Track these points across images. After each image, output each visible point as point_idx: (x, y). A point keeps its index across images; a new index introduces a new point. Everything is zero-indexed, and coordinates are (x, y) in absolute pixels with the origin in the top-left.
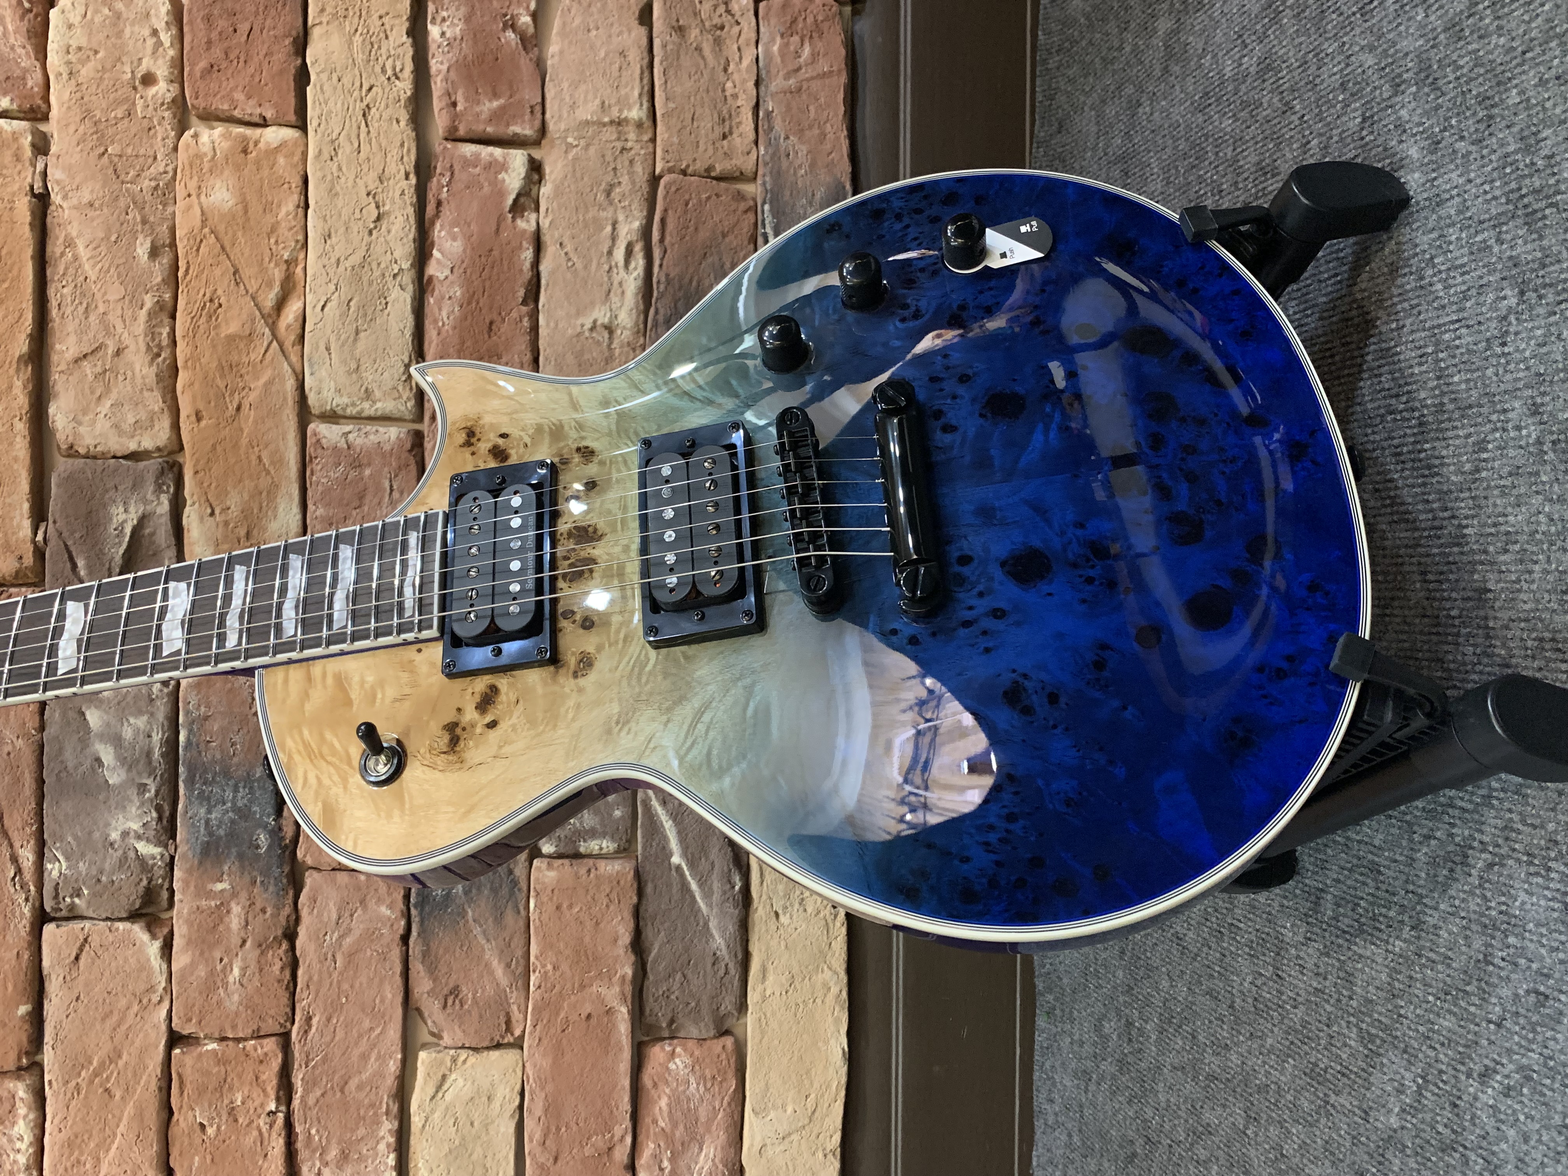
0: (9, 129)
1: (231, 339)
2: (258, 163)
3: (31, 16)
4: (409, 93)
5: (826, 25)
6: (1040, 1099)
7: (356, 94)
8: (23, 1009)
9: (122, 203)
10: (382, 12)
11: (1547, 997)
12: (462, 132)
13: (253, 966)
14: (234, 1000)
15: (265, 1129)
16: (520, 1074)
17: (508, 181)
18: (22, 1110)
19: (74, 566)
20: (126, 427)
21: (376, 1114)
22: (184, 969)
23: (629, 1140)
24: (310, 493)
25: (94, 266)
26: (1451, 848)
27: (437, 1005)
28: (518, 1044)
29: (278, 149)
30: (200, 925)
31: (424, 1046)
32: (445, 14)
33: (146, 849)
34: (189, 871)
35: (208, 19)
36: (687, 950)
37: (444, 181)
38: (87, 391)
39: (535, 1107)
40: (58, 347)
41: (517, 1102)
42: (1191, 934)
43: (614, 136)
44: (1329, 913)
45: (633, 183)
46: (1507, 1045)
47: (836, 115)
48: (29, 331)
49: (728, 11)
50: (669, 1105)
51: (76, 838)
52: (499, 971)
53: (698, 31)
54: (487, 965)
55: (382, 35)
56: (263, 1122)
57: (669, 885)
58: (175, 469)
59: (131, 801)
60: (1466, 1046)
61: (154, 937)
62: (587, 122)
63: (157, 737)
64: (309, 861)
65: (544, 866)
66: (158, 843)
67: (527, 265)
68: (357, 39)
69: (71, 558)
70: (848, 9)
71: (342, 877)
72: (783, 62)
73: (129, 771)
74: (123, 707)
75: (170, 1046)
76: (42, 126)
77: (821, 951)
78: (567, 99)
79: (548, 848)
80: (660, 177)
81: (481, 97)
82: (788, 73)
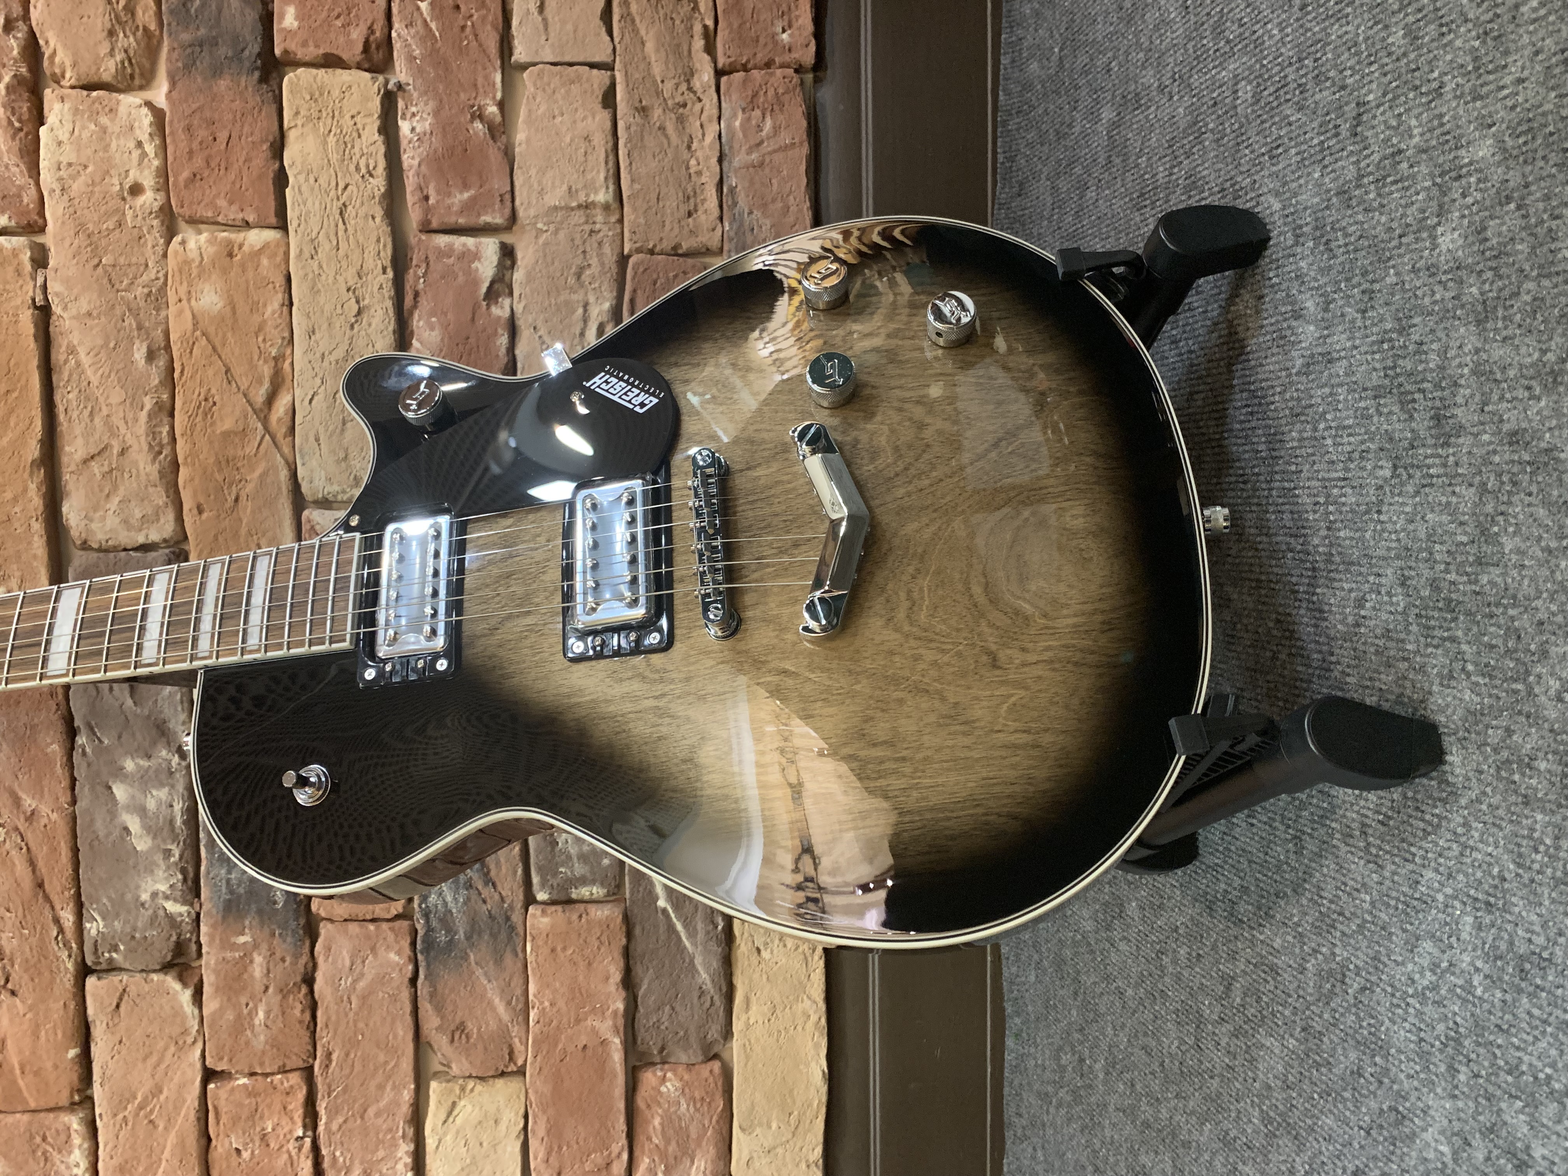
0: (9, 246)
1: (226, 434)
2: (243, 267)
3: (22, 134)
4: (383, 190)
5: (787, 97)
6: (1009, 1111)
7: (332, 193)
8: (72, 1053)
9: (118, 311)
10: (354, 112)
11: (1404, 1117)
12: (435, 225)
13: (276, 1010)
14: (260, 1040)
15: (294, 1153)
16: (523, 1099)
17: (481, 270)
18: (77, 1140)
20: (133, 521)
21: (393, 1138)
22: (213, 1014)
23: (625, 1156)
25: (96, 372)
26: (1334, 966)
27: (445, 1039)
28: (521, 1072)
29: (261, 251)
30: (226, 975)
31: (436, 1075)
33: (173, 907)
34: (214, 926)
35: (188, 129)
36: (674, 984)
37: (420, 272)
38: (97, 489)
39: (539, 1129)
40: (67, 449)
41: (522, 1125)
42: (1130, 992)
43: (583, 220)
44: (1238, 1000)
45: (602, 264)
46: (1374, 1152)
47: (799, 187)
48: (39, 436)
49: (690, 89)
50: (662, 1124)
51: (110, 899)
52: (501, 1008)
53: (660, 111)
54: (490, 1003)
55: (355, 134)
56: (292, 1146)
57: (656, 926)
59: (158, 866)
60: (1343, 1146)
61: (185, 985)
62: (556, 208)
63: (178, 807)
64: (323, 914)
65: (539, 913)
66: (184, 902)
67: (503, 351)
68: (331, 140)
70: (810, 77)
71: (353, 928)
72: (745, 136)
73: (154, 838)
74: (145, 781)
75: (205, 1082)
76: (39, 239)
77: (801, 983)
78: (536, 186)
79: (541, 896)
80: (629, 256)
81: (453, 189)
82: (751, 148)
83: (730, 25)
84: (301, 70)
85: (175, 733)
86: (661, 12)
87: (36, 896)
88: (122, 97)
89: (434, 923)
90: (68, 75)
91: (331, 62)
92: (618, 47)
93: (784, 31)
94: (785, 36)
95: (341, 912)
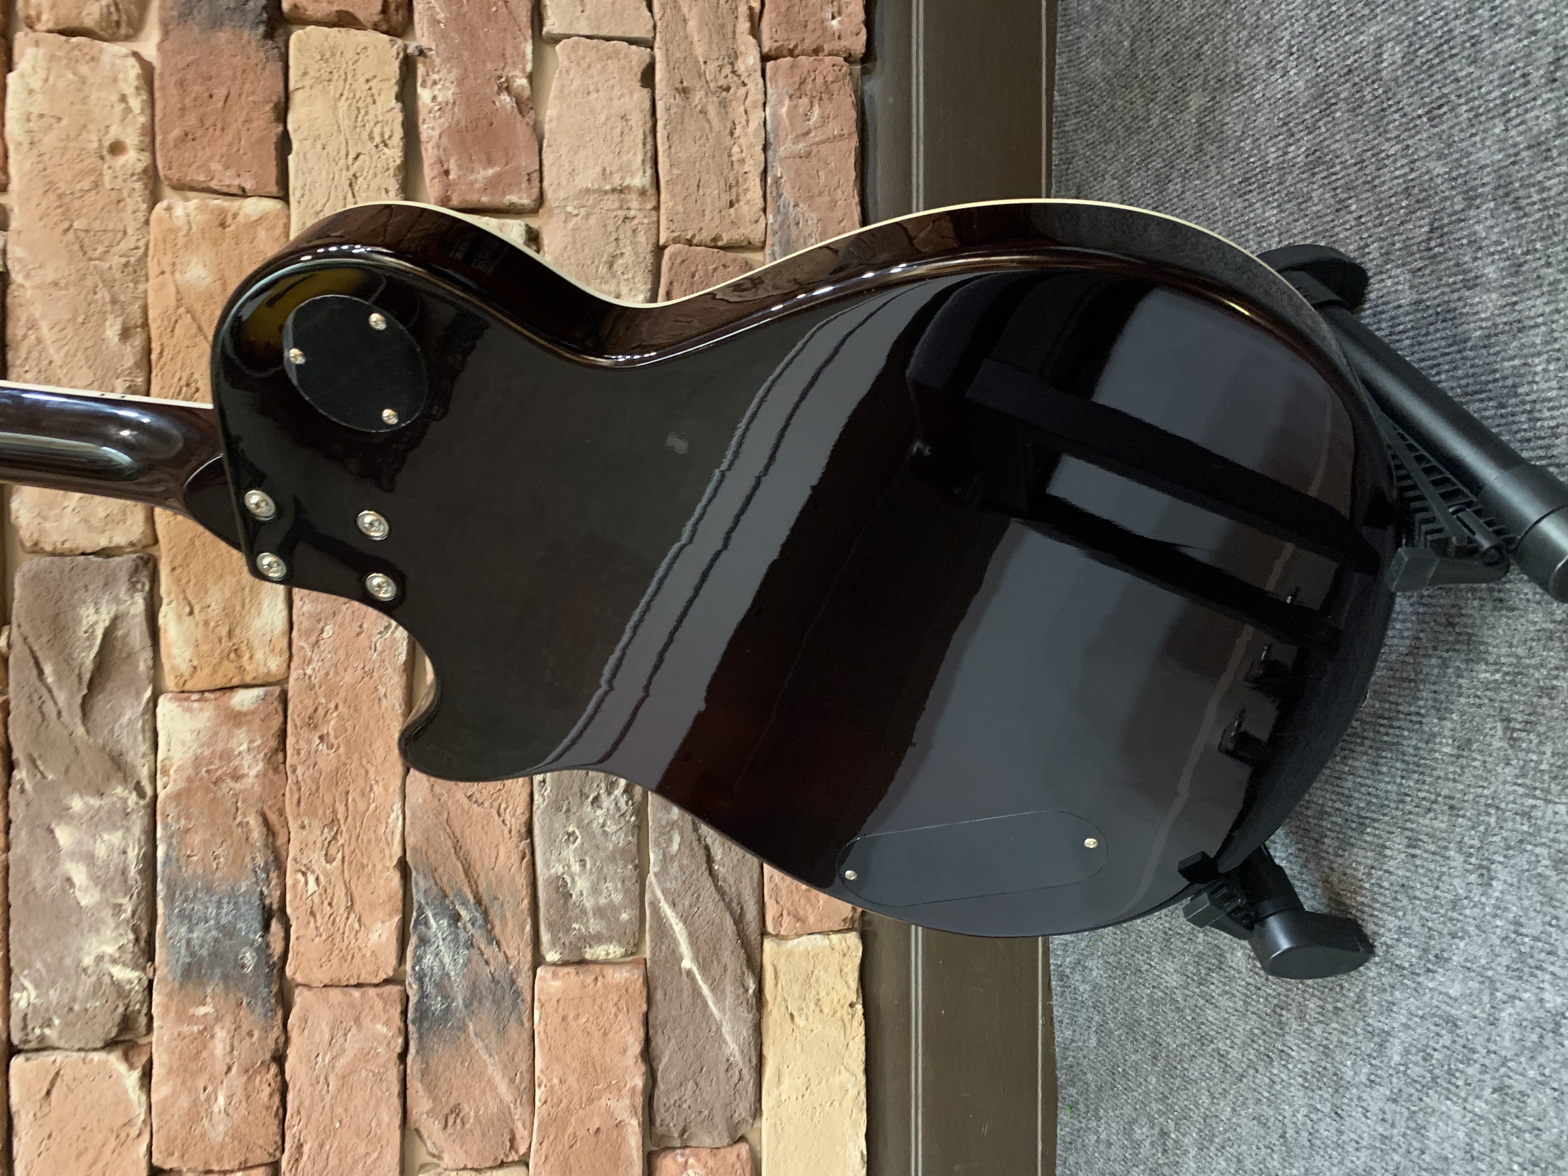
2: (236, 238)
4: (398, 161)
5: (836, 86)
7: (342, 162)
9: (89, 282)
10: (369, 75)
12: (455, 202)
13: (239, 1094)
14: (219, 1131)
19: (41, 673)
20: (95, 521)
22: (165, 1099)
25: (58, 350)
27: (437, 1125)
28: (524, 1161)
29: (258, 222)
30: (181, 1053)
31: (425, 1167)
32: (436, 77)
34: (170, 995)
35: (181, 84)
36: (699, 1056)
43: (616, 205)
45: (637, 254)
47: (847, 180)
49: (734, 72)
51: (46, 964)
52: (502, 1086)
53: (702, 93)
54: (490, 1081)
55: (369, 100)
57: (680, 991)
58: (150, 565)
59: (105, 923)
61: (131, 1066)
62: (588, 191)
63: (133, 853)
64: (299, 978)
65: (549, 975)
66: (135, 967)
68: (343, 104)
69: (37, 664)
70: (858, 68)
71: (335, 995)
72: (791, 125)
73: (104, 889)
74: (96, 823)
77: (838, 1052)
78: (566, 165)
79: (552, 956)
80: (665, 247)
81: (476, 165)
82: (797, 137)
83: (777, 7)
84: (310, 29)
85: (134, 767)
88: (105, 44)
89: (430, 988)
90: (44, 17)
91: (345, 20)
92: (659, 24)
93: (833, 18)
94: (835, 23)
95: (321, 976)
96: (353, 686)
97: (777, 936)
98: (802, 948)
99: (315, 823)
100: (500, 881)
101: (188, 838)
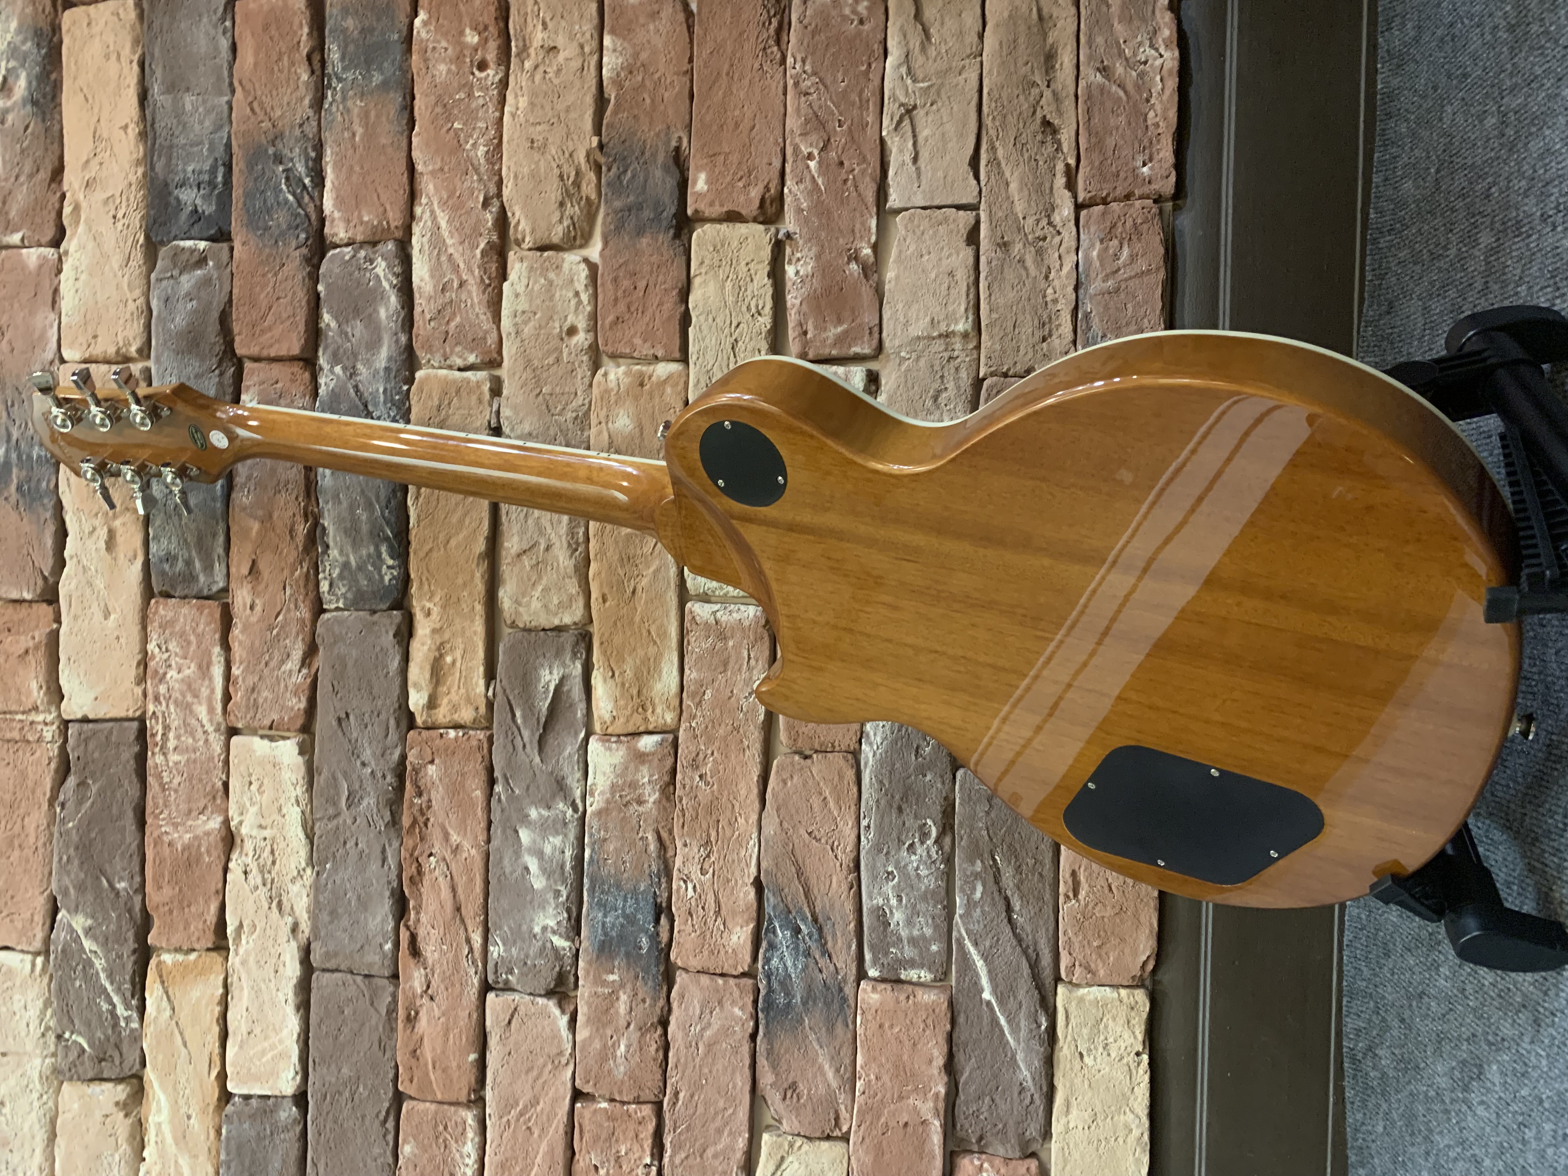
0: (475, 378)
2: (651, 393)
3: (490, 289)
4: (769, 327)
5: (1145, 226)
7: (727, 331)
8: (473, 1057)
9: (551, 431)
10: (748, 259)
12: (811, 355)
13: (635, 1045)
14: (620, 1071)
16: (846, 1164)
18: (470, 1134)
19: (514, 716)
20: (552, 607)
22: (584, 1041)
24: (686, 660)
27: (778, 1097)
28: (846, 1138)
29: (666, 380)
30: (597, 1007)
31: (768, 1128)
33: (560, 942)
34: (590, 963)
35: (615, 280)
36: (995, 1077)
38: (526, 579)
40: (506, 544)
43: (943, 348)
45: (958, 388)
47: (1154, 311)
48: (486, 534)
49: (1050, 223)
51: (510, 928)
52: (830, 1075)
53: (1021, 245)
54: (821, 1068)
55: (748, 279)
56: (640, 1171)
57: (980, 1017)
58: (587, 639)
59: (549, 903)
61: (563, 1012)
62: (918, 338)
63: (568, 854)
64: (679, 963)
65: (869, 989)
66: (568, 938)
68: (729, 284)
69: (512, 709)
70: (1169, 205)
71: (705, 980)
72: (1102, 265)
73: (548, 879)
74: (545, 828)
75: (574, 1101)
76: (497, 372)
77: (1123, 1095)
78: (902, 318)
79: (873, 973)
80: (984, 379)
81: (828, 325)
82: (1107, 276)
83: (1092, 163)
84: (707, 226)
85: (571, 789)
86: (1026, 156)
87: (454, 918)
88: (566, 255)
89: (775, 985)
90: (527, 240)
91: (733, 217)
92: (984, 189)
93: (1144, 165)
94: (1145, 169)
95: (695, 963)
96: (725, 739)
97: (1070, 983)
98: (1091, 997)
99: (694, 843)
100: (832, 906)
101: (605, 848)
